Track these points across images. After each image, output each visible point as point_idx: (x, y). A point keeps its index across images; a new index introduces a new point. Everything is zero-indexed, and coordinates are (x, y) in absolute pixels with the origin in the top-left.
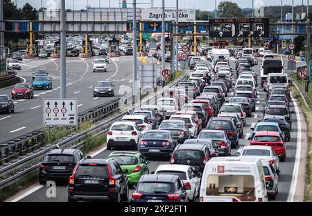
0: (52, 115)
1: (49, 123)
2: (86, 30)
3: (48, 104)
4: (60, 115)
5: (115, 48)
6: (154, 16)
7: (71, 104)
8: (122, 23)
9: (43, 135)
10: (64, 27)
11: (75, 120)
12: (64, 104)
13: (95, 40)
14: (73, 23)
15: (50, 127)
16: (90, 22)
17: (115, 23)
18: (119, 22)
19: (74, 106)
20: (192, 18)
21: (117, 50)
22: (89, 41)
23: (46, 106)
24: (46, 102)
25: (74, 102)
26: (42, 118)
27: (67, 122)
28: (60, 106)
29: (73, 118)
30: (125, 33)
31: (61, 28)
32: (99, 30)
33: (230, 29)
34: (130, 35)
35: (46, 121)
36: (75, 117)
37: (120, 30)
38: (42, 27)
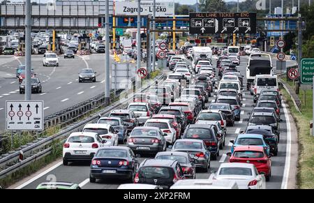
0: (16, 119)
1: (12, 127)
2: (53, 25)
3: (12, 106)
4: (24, 119)
5: (85, 45)
6: (129, 10)
7: (37, 106)
8: (93, 17)
9: (6, 141)
10: (29, 21)
11: (40, 125)
12: (28, 106)
13: (64, 36)
14: (39, 17)
15: (13, 132)
16: (58, 17)
17: (85, 17)
18: (90, 17)
19: (39, 109)
20: (170, 12)
21: (87, 47)
22: (56, 37)
23: (9, 109)
24: (9, 104)
25: (40, 104)
26: (4, 122)
27: (32, 127)
28: (24, 109)
29: (39, 122)
30: (96, 28)
31: (26, 23)
32: (68, 25)
33: (213, 24)
34: (102, 31)
35: (9, 125)
36: (40, 121)
37: (91, 25)
38: (5, 22)
